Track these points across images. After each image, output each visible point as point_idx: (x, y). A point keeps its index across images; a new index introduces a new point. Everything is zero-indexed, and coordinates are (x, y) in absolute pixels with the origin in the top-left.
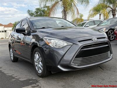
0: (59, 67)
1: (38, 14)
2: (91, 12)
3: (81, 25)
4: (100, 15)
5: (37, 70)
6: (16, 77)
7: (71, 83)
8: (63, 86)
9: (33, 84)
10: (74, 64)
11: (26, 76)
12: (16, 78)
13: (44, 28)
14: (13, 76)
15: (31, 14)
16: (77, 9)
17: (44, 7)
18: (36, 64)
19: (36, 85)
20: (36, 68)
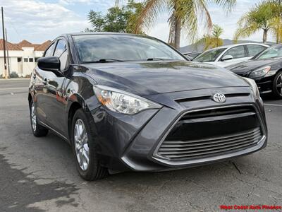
0: (124, 159)
1: (115, 21)
2: (244, 24)
3: (212, 54)
4: (266, 31)
5: (79, 161)
6: (30, 174)
7: (152, 202)
8: (129, 207)
9: (62, 196)
10: (162, 155)
11: (53, 173)
12: (28, 176)
13: (103, 61)
14: (24, 171)
15: (98, 21)
16: (208, 14)
17: (130, 7)
18: (78, 146)
19: (67, 199)
20: (78, 156)
